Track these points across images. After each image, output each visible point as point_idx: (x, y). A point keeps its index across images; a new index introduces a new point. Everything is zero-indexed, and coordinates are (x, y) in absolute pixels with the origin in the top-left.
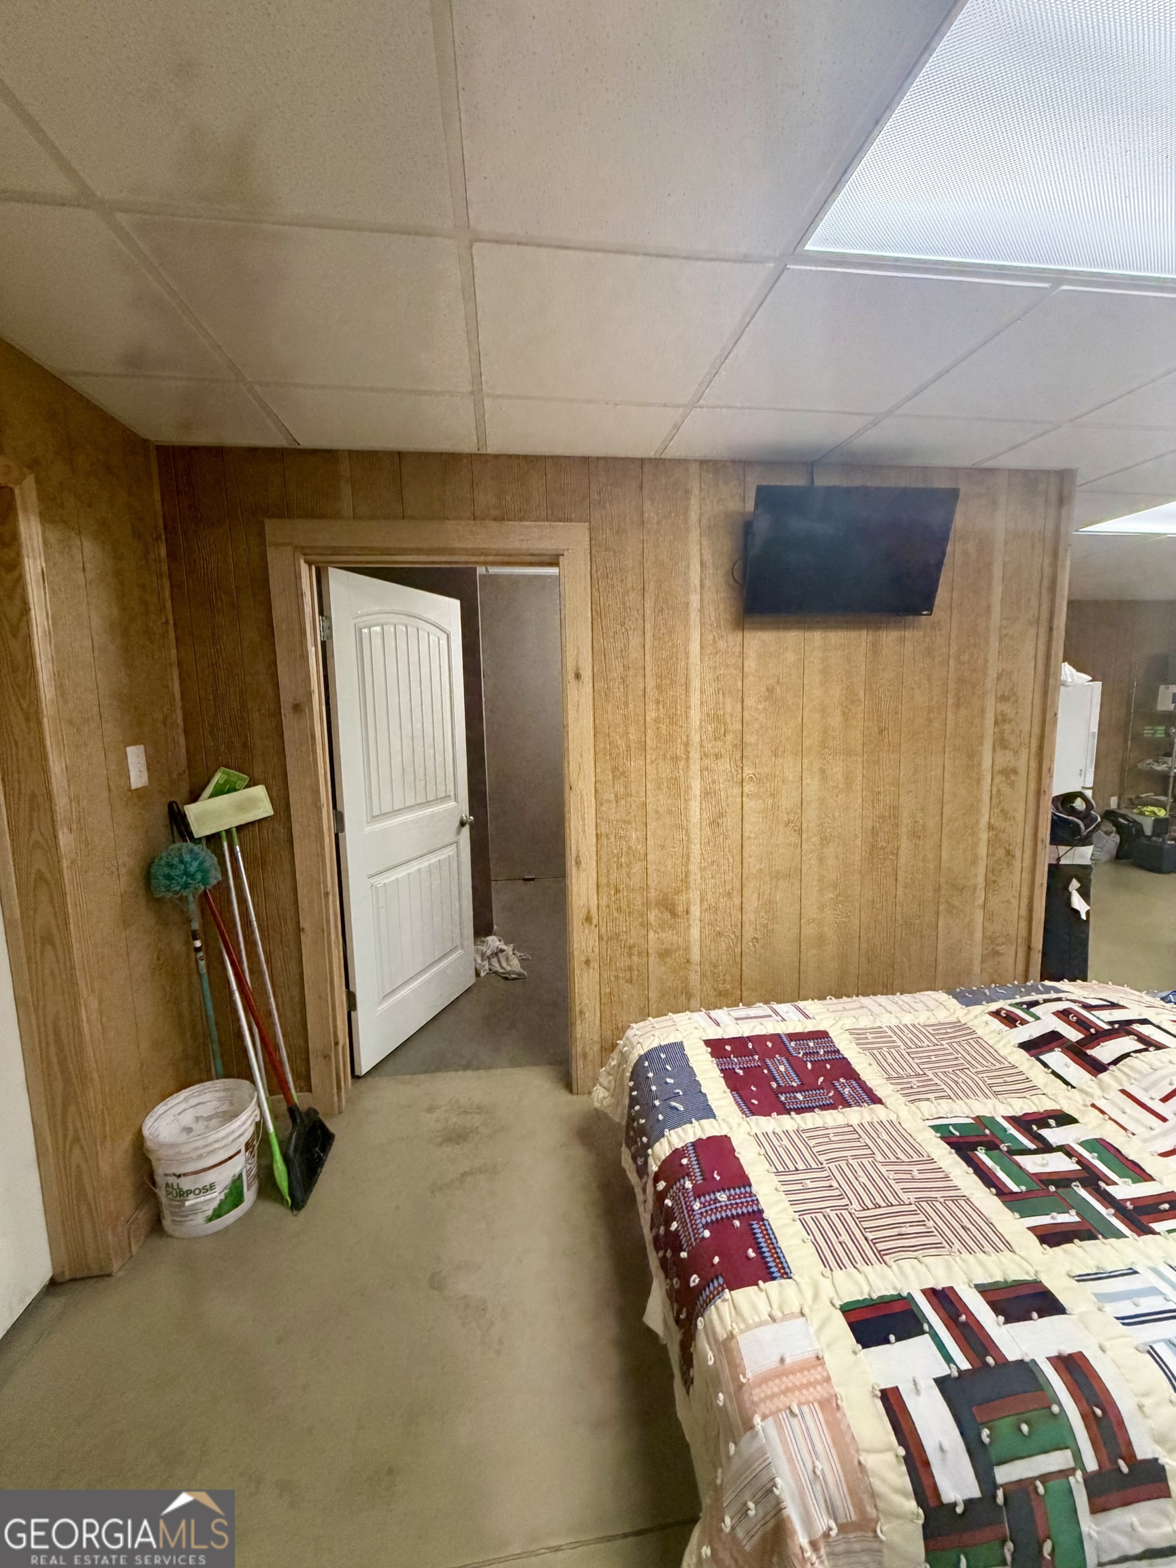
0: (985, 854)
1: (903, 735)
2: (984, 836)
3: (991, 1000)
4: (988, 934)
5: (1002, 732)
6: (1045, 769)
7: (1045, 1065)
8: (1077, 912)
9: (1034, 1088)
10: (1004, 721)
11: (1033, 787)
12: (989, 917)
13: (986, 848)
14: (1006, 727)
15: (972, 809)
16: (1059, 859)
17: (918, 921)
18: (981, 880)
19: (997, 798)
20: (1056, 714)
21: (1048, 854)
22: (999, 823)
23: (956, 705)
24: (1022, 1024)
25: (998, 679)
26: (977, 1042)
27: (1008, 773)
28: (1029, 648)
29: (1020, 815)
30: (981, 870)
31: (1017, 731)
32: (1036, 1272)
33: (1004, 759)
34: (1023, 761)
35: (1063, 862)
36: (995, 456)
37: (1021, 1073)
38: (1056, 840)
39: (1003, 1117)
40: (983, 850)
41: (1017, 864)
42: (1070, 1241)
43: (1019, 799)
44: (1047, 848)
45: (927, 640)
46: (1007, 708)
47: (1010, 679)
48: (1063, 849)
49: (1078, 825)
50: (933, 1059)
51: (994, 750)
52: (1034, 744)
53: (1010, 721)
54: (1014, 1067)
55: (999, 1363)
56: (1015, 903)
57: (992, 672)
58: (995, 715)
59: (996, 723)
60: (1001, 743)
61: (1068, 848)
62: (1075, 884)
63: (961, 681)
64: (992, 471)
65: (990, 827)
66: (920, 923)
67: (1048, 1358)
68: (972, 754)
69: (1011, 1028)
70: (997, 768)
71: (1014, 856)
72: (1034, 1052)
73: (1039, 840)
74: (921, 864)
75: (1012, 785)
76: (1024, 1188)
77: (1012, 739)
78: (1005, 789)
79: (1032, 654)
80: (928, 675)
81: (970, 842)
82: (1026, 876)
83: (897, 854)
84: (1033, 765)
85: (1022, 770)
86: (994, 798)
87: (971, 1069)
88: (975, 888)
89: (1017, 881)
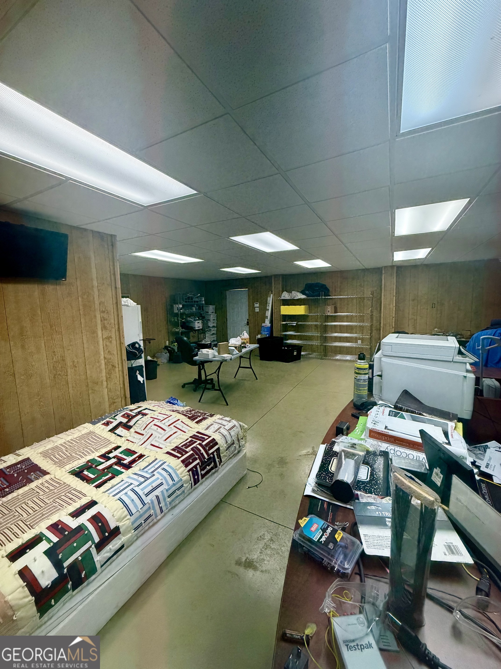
0: (104, 368)
1: (62, 328)
2: (103, 362)
3: (103, 420)
4: (110, 397)
5: (104, 324)
6: (121, 335)
7: (115, 434)
8: (140, 381)
9: (111, 442)
10: (104, 320)
11: (118, 342)
12: (109, 390)
13: (104, 366)
14: (105, 322)
15: (97, 353)
16: (132, 365)
17: (80, 400)
18: (104, 378)
19: (106, 347)
20: (122, 317)
21: (127, 364)
22: (108, 356)
23: (84, 315)
24: (111, 424)
25: (100, 305)
26: (95, 436)
27: (109, 338)
28: (109, 293)
29: (115, 353)
30: (104, 374)
31: (110, 323)
32: (92, 498)
33: (106, 334)
34: (114, 334)
35: (133, 366)
36: (87, 224)
37: (108, 439)
38: (129, 359)
39: (97, 457)
40: (103, 366)
41: (117, 369)
42: (107, 482)
43: (114, 346)
44: (126, 362)
45: (68, 290)
46: (105, 315)
47: (104, 305)
48: (132, 361)
49: (136, 353)
50: (76, 448)
51: (102, 330)
52: (117, 327)
53: (107, 320)
54: (105, 438)
55: (69, 531)
56: (118, 383)
57: (97, 303)
58: (101, 318)
59: (101, 321)
60: (104, 328)
61: (134, 361)
62: (138, 372)
63: (84, 306)
64: (85, 230)
65: (105, 358)
66: (82, 400)
67: (87, 520)
68: (94, 332)
69: (107, 426)
70: (104, 337)
71: (115, 367)
72: (112, 431)
73: (123, 360)
74: (78, 378)
75: (111, 342)
76: (96, 475)
77: (108, 326)
78: (108, 344)
79: (111, 296)
80: (70, 304)
81: (98, 365)
82: (121, 373)
83: (67, 375)
84: (117, 334)
85: (113, 336)
86: (105, 348)
87: (90, 446)
88: (102, 382)
89: (118, 376)
